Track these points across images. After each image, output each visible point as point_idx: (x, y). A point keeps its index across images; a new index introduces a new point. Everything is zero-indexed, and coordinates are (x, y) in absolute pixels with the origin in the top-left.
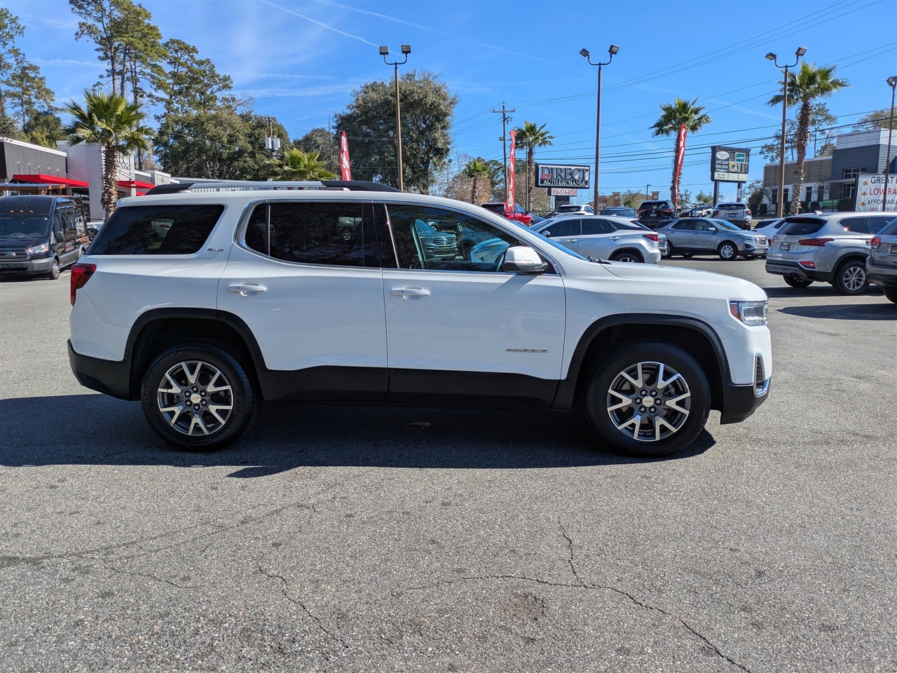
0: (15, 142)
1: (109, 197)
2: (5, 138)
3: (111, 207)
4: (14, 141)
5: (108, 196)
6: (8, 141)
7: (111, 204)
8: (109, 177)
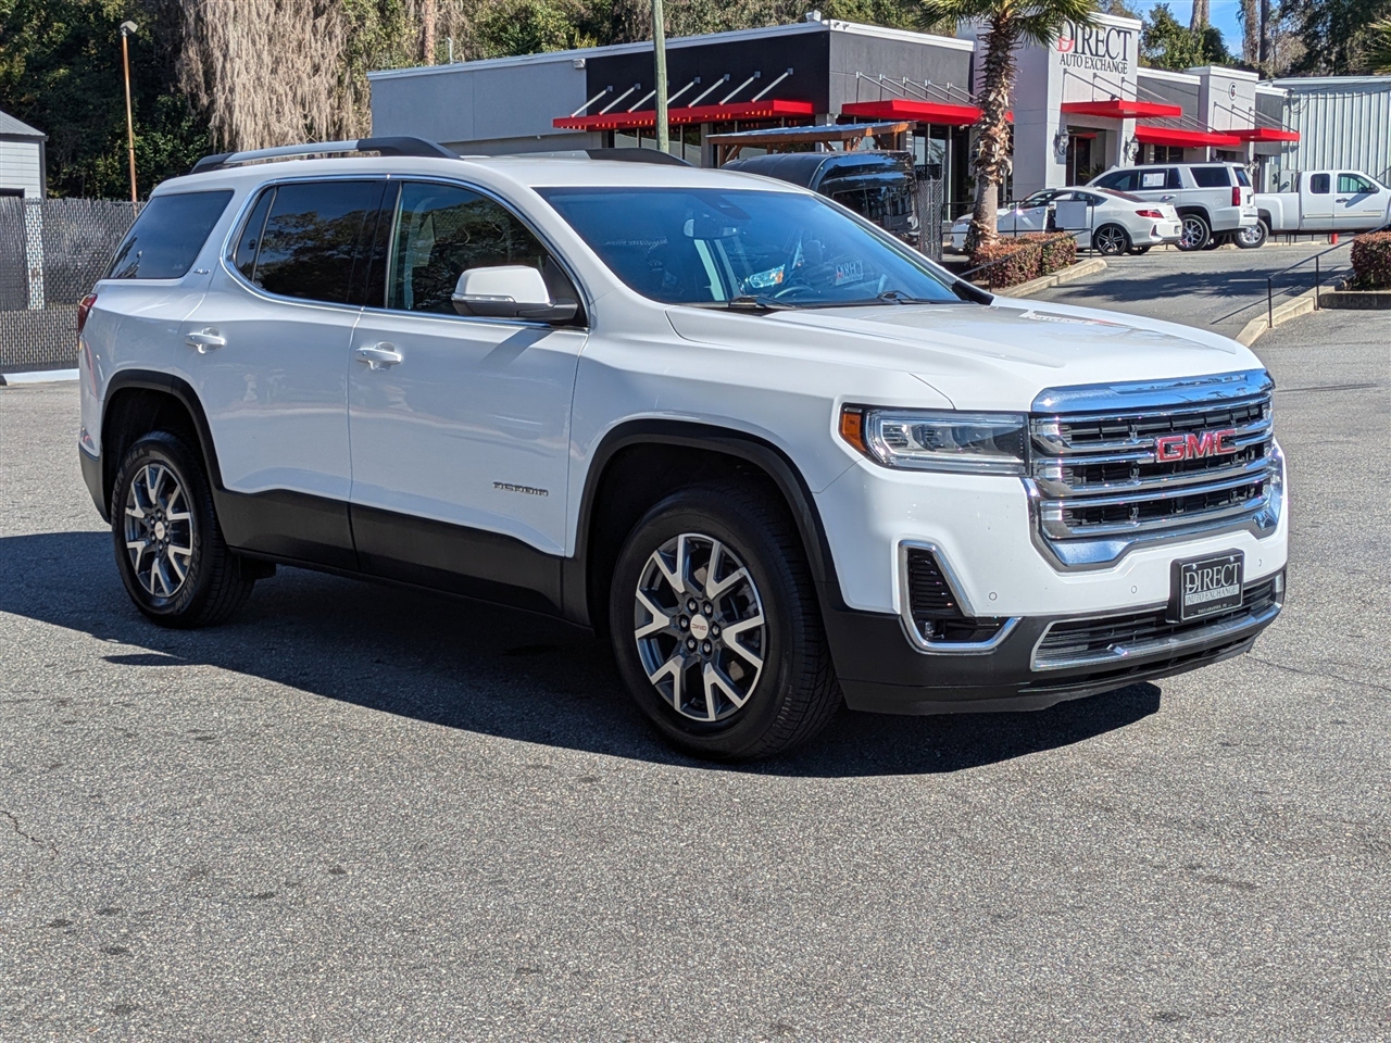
0: (854, 28)
1: (988, 147)
2: (833, 21)
3: (991, 173)
4: (851, 25)
5: (986, 145)
6: (840, 28)
7: (990, 164)
8: (991, 99)
